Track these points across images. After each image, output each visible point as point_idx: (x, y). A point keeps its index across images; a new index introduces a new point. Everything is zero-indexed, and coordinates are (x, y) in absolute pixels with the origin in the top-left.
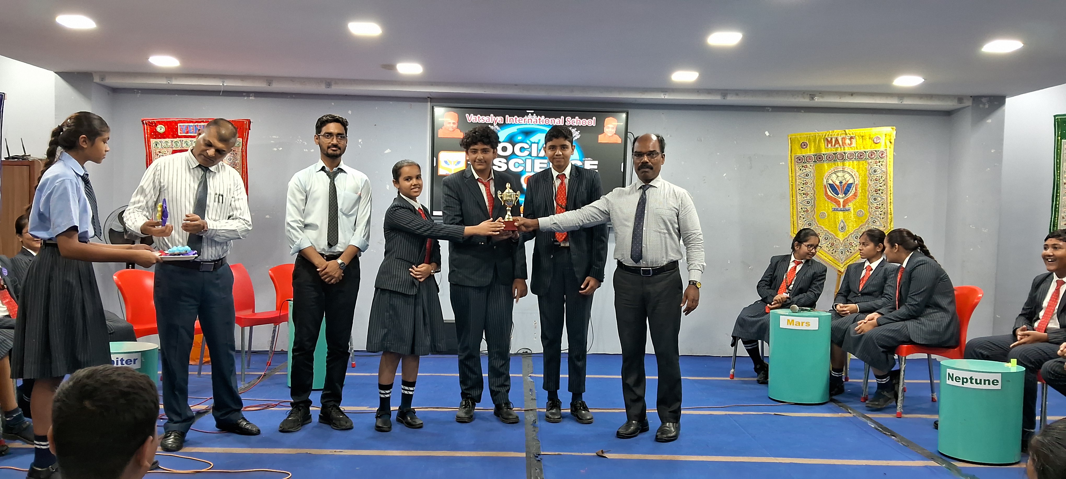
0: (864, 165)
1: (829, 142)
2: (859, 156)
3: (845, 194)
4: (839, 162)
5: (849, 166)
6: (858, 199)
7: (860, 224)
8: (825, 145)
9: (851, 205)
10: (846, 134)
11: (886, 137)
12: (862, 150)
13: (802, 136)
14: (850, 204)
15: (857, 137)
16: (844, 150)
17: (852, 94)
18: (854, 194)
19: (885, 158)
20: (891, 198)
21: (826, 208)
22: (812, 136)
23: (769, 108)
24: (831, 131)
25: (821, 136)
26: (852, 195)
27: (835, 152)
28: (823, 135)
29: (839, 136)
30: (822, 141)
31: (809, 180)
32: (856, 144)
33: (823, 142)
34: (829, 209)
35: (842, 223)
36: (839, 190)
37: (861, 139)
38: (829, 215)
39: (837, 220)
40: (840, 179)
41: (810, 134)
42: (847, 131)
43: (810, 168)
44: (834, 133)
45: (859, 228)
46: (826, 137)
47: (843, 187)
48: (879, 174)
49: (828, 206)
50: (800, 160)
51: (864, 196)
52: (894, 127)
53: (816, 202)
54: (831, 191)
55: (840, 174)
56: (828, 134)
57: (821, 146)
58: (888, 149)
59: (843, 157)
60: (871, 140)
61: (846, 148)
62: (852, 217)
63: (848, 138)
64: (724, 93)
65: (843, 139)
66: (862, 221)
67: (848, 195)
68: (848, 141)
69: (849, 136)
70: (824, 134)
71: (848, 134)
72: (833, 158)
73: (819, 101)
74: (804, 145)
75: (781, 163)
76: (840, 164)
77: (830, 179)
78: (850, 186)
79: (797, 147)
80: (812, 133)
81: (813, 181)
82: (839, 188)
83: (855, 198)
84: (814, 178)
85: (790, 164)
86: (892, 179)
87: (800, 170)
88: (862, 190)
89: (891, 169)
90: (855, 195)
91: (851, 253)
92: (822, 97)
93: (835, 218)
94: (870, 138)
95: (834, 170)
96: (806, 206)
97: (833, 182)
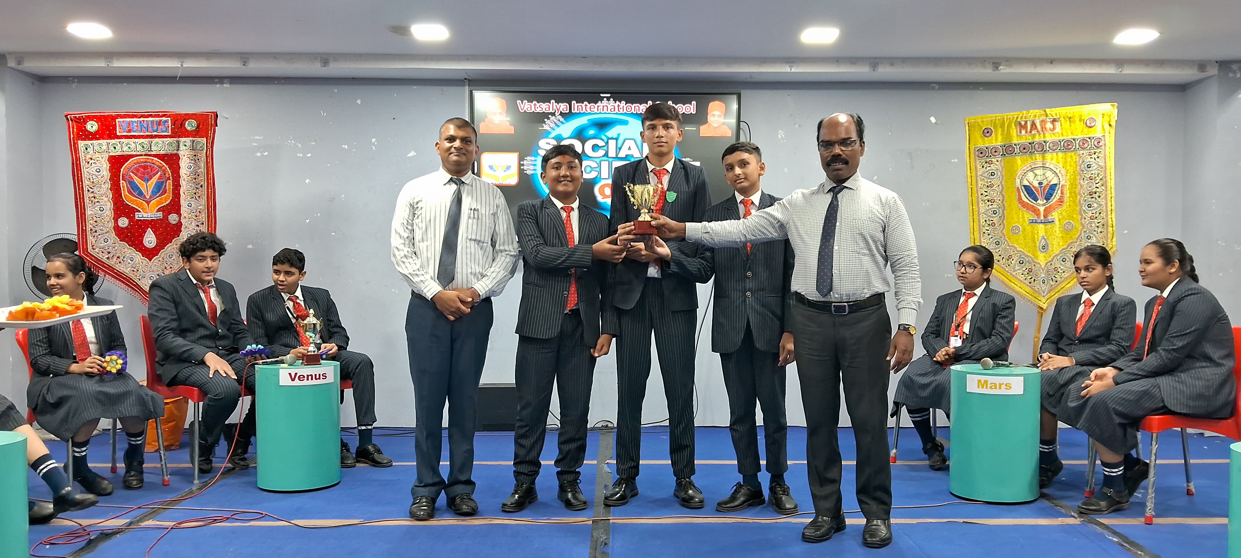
0: (1072, 157)
1: (1022, 127)
2: (1066, 145)
3: (1047, 199)
4: (1038, 155)
5: (1052, 159)
6: (1065, 206)
7: (1069, 242)
8: (1017, 131)
9: (1055, 215)
10: (1047, 116)
11: (1103, 117)
12: (1070, 137)
13: (985, 119)
14: (1053, 214)
15: (1062, 119)
16: (1044, 137)
17: (1051, 61)
18: (1059, 199)
19: (1103, 147)
20: (1112, 204)
21: (1021, 220)
22: (999, 120)
23: (934, 85)
24: (1025, 112)
25: (1011, 119)
26: (1057, 201)
27: (1030, 141)
28: (1014, 118)
29: (1037, 118)
30: (1013, 125)
31: (995, 181)
32: (1062, 129)
33: (1014, 127)
34: (1024, 221)
35: (1043, 240)
36: (1038, 194)
37: (1068, 122)
38: (1025, 229)
39: (1036, 237)
40: (1040, 178)
41: (996, 117)
42: (1048, 111)
43: (997, 163)
44: (1029, 115)
45: (1068, 246)
46: (1019, 120)
47: (1044, 189)
48: (1094, 170)
49: (1023, 217)
50: (981, 153)
51: (1074, 202)
52: (1116, 104)
53: (1005, 211)
54: (1027, 196)
55: (1039, 172)
56: (1021, 116)
57: (1012, 132)
58: (1107, 134)
59: (1042, 148)
60: (1082, 123)
61: (1047, 134)
62: (1058, 232)
63: (1049, 120)
64: (874, 62)
65: (1043, 122)
66: (1071, 237)
67: (1050, 200)
68: (1049, 126)
69: (1051, 117)
70: (1016, 116)
71: (1050, 115)
72: (1028, 149)
73: (1006, 72)
74: (987, 132)
75: (953, 161)
76: (1039, 157)
77: (1025, 179)
78: (1053, 187)
79: (978, 134)
80: (999, 116)
81: (1001, 183)
82: (1037, 191)
83: (1061, 205)
84: (1003, 178)
85: (968, 160)
86: (1113, 177)
87: (983, 167)
88: (1070, 193)
89: (1111, 164)
90: (1061, 201)
91: (1056, 281)
92: (1010, 66)
93: (1033, 233)
94: (1080, 120)
95: (1031, 166)
96: (992, 217)
97: (1030, 183)
